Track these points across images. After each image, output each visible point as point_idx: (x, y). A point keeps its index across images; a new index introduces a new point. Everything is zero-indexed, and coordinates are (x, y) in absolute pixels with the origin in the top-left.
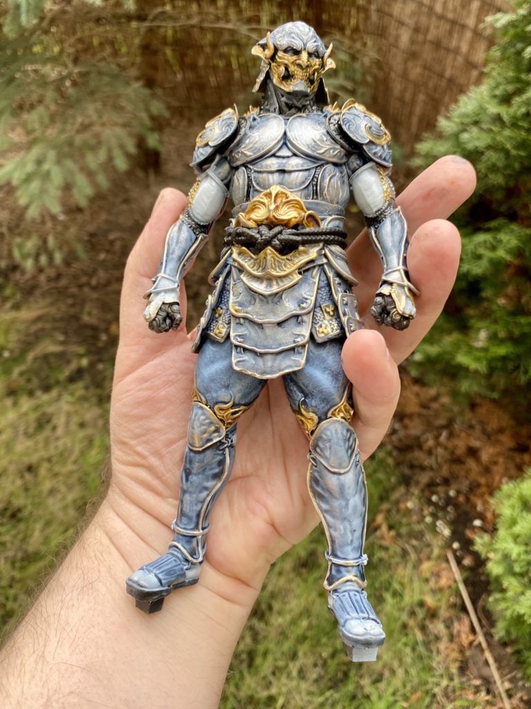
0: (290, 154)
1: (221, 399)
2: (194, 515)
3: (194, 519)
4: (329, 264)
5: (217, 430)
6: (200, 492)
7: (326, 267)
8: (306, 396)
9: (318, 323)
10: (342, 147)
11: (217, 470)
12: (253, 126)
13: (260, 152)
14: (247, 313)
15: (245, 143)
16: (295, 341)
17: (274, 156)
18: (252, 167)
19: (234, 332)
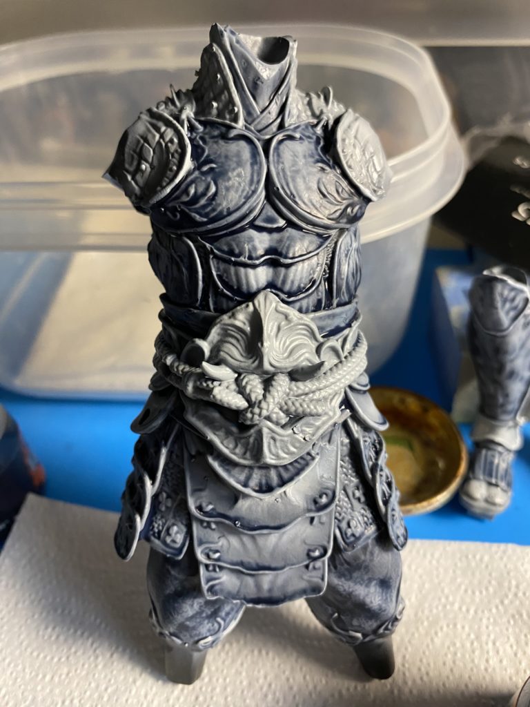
4: (355, 417)
8: (340, 612)
9: (343, 518)
12: (195, 147)
13: (224, 217)
14: (222, 515)
15: (186, 191)
16: (308, 556)
17: (252, 225)
18: (208, 245)
19: (201, 543)
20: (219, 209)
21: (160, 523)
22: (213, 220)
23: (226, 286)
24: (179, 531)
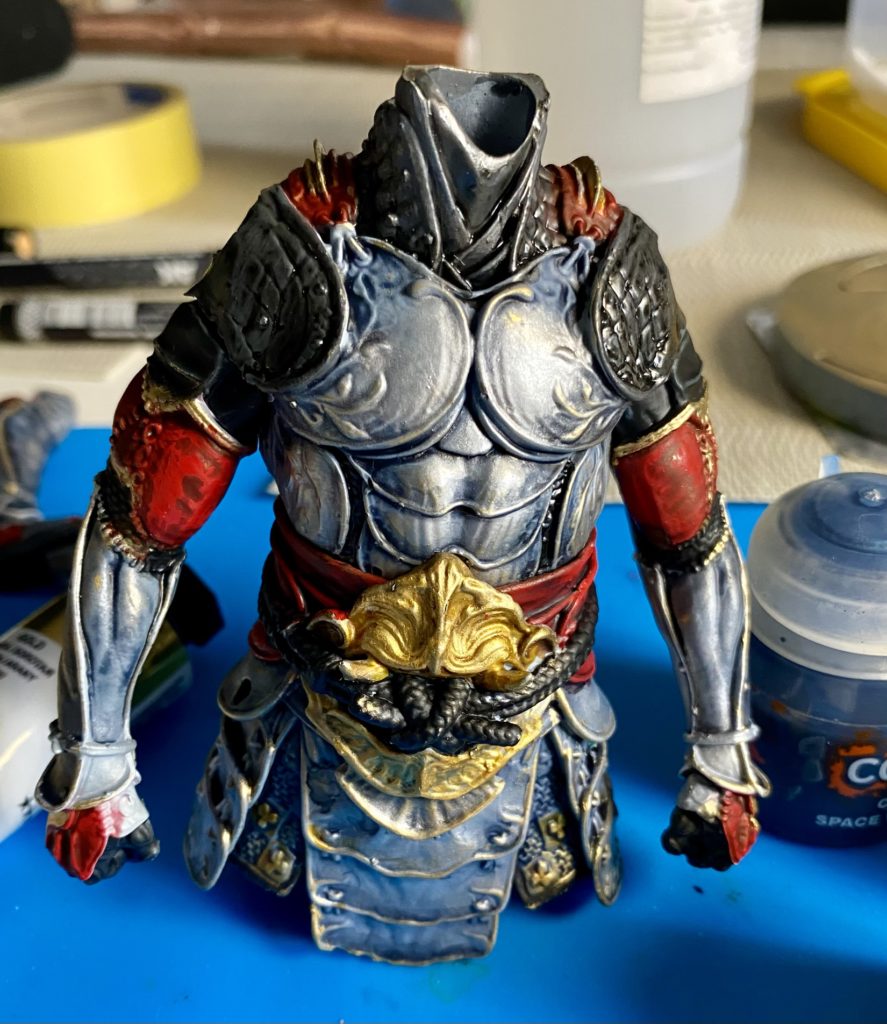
0: (485, 445)
4: (565, 724)
10: (627, 400)
12: (356, 305)
13: (394, 436)
14: (353, 848)
15: (336, 384)
16: (473, 909)
17: (438, 448)
18: (365, 474)
19: (318, 877)
20: (388, 423)
21: (258, 843)
22: (377, 437)
23: (390, 538)
24: (286, 858)
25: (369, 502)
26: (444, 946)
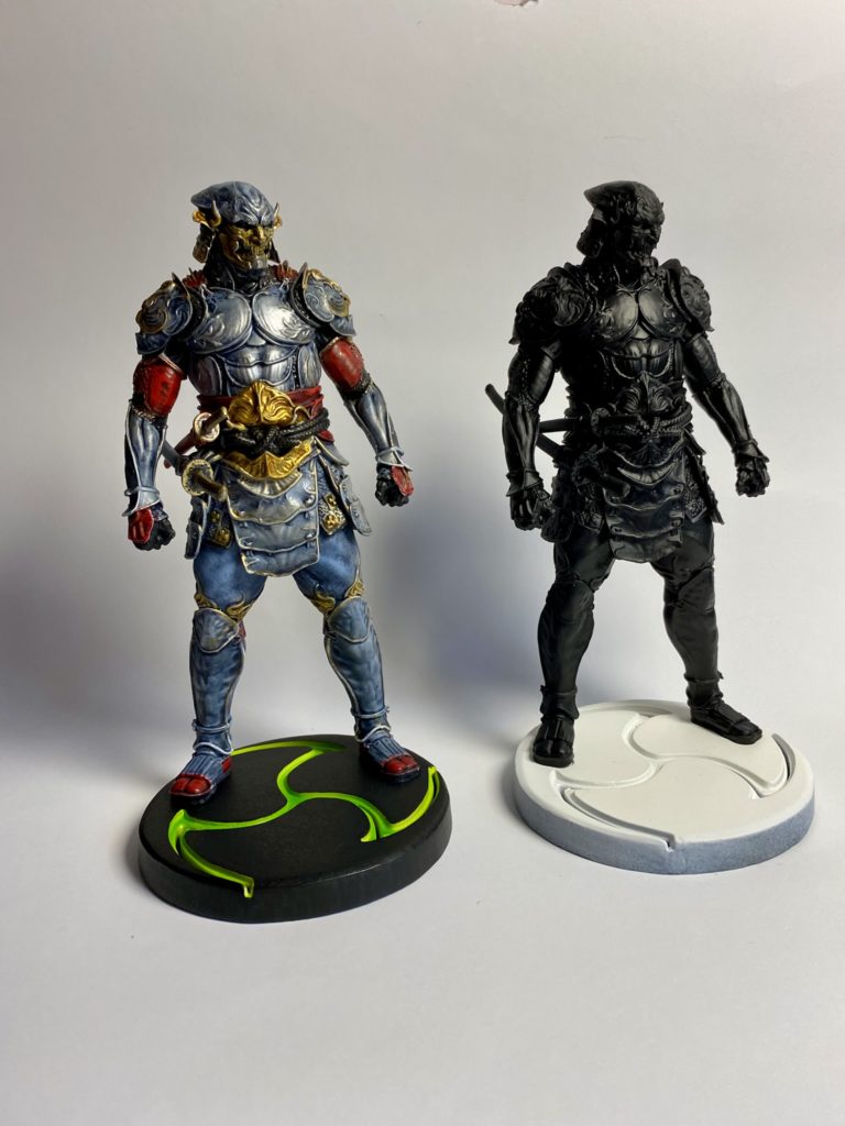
0: (264, 342)
1: (234, 600)
2: (218, 712)
3: (219, 716)
4: (324, 454)
5: (231, 629)
6: (221, 689)
7: (321, 458)
8: (320, 582)
9: (325, 515)
10: (312, 326)
11: (233, 665)
12: (210, 305)
13: (231, 342)
14: (251, 516)
15: (208, 329)
16: (306, 538)
17: (247, 345)
18: (224, 359)
19: (240, 537)
20: (228, 337)
21: (213, 528)
22: (225, 344)
23: (236, 380)
24: (226, 533)
25: (227, 368)
26: (299, 561)
